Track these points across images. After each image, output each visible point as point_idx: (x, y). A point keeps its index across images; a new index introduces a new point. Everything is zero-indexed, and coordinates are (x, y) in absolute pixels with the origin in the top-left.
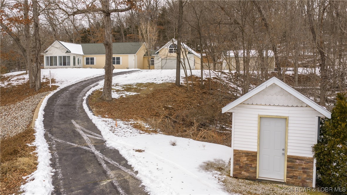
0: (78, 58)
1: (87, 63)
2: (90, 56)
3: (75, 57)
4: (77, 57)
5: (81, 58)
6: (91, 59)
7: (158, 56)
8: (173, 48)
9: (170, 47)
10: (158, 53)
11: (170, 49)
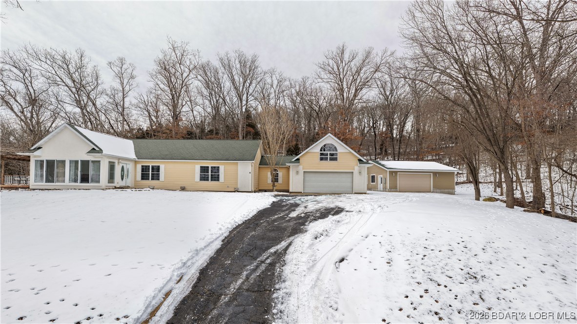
0: (121, 165)
1: (144, 177)
2: (151, 163)
3: (114, 162)
4: (119, 163)
5: (130, 166)
6: (152, 169)
7: (298, 166)
8: (329, 152)
9: (321, 150)
10: (298, 161)
11: (322, 154)
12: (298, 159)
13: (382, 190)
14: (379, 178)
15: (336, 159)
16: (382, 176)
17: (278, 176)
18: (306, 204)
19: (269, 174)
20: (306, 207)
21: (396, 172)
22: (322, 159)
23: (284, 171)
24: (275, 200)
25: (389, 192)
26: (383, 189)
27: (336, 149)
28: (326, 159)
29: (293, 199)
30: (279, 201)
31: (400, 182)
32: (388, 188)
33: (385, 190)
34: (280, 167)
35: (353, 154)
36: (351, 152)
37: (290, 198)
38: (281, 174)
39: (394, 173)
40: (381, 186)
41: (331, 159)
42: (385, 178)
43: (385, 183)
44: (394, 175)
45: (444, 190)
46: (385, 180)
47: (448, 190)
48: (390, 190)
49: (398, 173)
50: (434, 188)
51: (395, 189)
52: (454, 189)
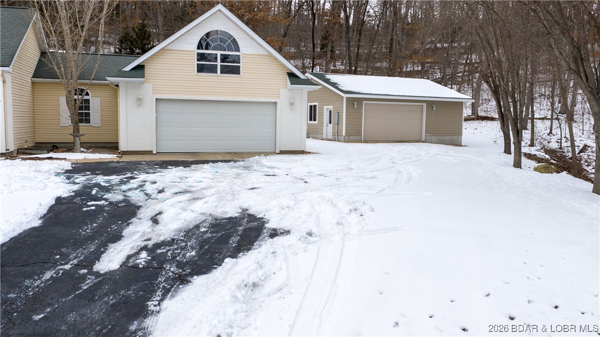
7: (142, 83)
8: (219, 53)
9: (200, 46)
10: (139, 72)
11: (201, 57)
12: (140, 67)
13: (330, 137)
14: (325, 111)
15: (236, 71)
16: (332, 107)
17: (88, 108)
18: (157, 208)
19: (63, 100)
20: (155, 220)
21: (360, 101)
22: (201, 69)
23: (106, 94)
24: (64, 189)
25: (345, 142)
26: (333, 135)
27: (235, 46)
28: (213, 69)
29: (122, 182)
30: (78, 194)
31: (368, 120)
32: (344, 134)
33: (336, 138)
34: (92, 84)
35: (276, 59)
36: (271, 55)
37: (115, 179)
38: (96, 102)
39: (356, 102)
40: (328, 129)
41: (225, 70)
42: (338, 113)
43: (338, 124)
44: (356, 106)
45: (444, 137)
46: (339, 116)
47: (450, 137)
48: (347, 138)
49: (364, 102)
50: (427, 134)
51: (356, 137)
52: (460, 134)
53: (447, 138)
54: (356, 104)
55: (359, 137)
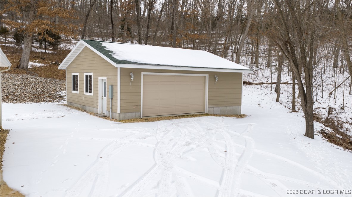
14: (99, 82)
16: (105, 78)
21: (137, 72)
25: (120, 120)
26: (108, 111)
32: (119, 111)
33: (110, 115)
39: (132, 73)
42: (112, 86)
43: (112, 99)
44: (132, 79)
45: (225, 108)
46: (112, 89)
47: (231, 107)
48: (122, 116)
49: (143, 73)
50: (210, 106)
51: (134, 113)
52: (240, 104)
53: (229, 108)
54: (132, 75)
55: (137, 114)
